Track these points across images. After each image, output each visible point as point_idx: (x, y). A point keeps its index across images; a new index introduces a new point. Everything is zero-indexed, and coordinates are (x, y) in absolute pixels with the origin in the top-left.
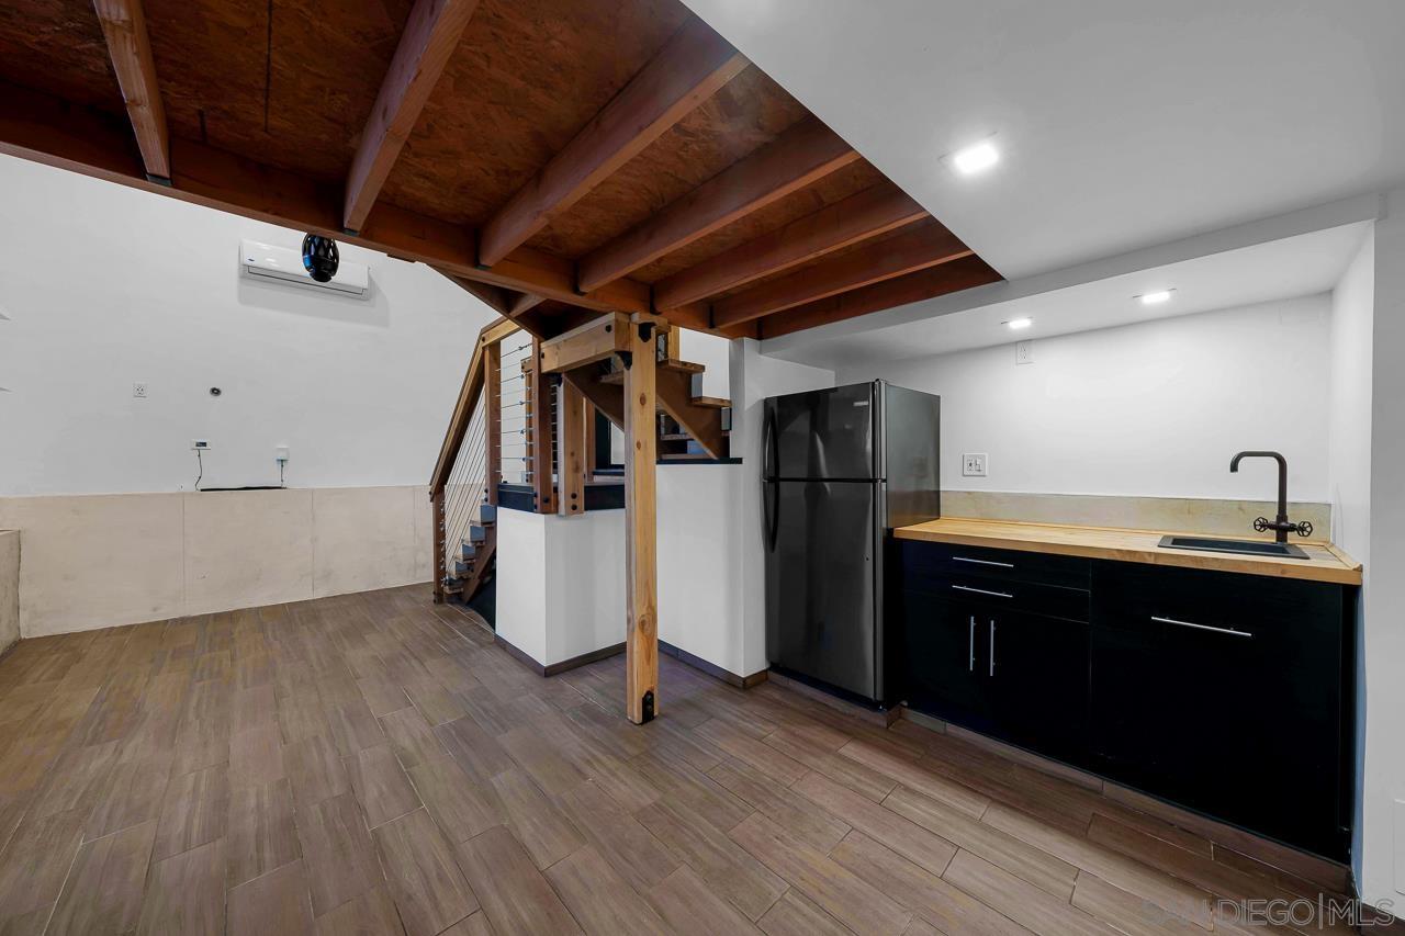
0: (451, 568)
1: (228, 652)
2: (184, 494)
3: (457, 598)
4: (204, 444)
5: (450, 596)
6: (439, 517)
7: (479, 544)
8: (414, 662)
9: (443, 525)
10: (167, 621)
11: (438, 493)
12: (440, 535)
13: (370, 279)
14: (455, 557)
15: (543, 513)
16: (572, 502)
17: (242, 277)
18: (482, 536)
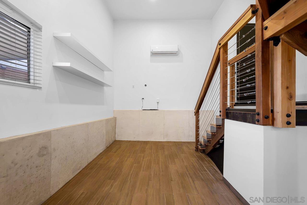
0: (201, 140)
1: (143, 155)
2: (140, 111)
3: (203, 151)
4: (143, 98)
5: (200, 150)
6: (197, 121)
7: (214, 134)
8: (190, 179)
9: (198, 124)
10: (136, 141)
11: (197, 113)
12: (197, 128)
13: (178, 49)
14: (203, 137)
15: (263, 125)
16: (287, 119)
17: (151, 56)
18: (215, 130)
